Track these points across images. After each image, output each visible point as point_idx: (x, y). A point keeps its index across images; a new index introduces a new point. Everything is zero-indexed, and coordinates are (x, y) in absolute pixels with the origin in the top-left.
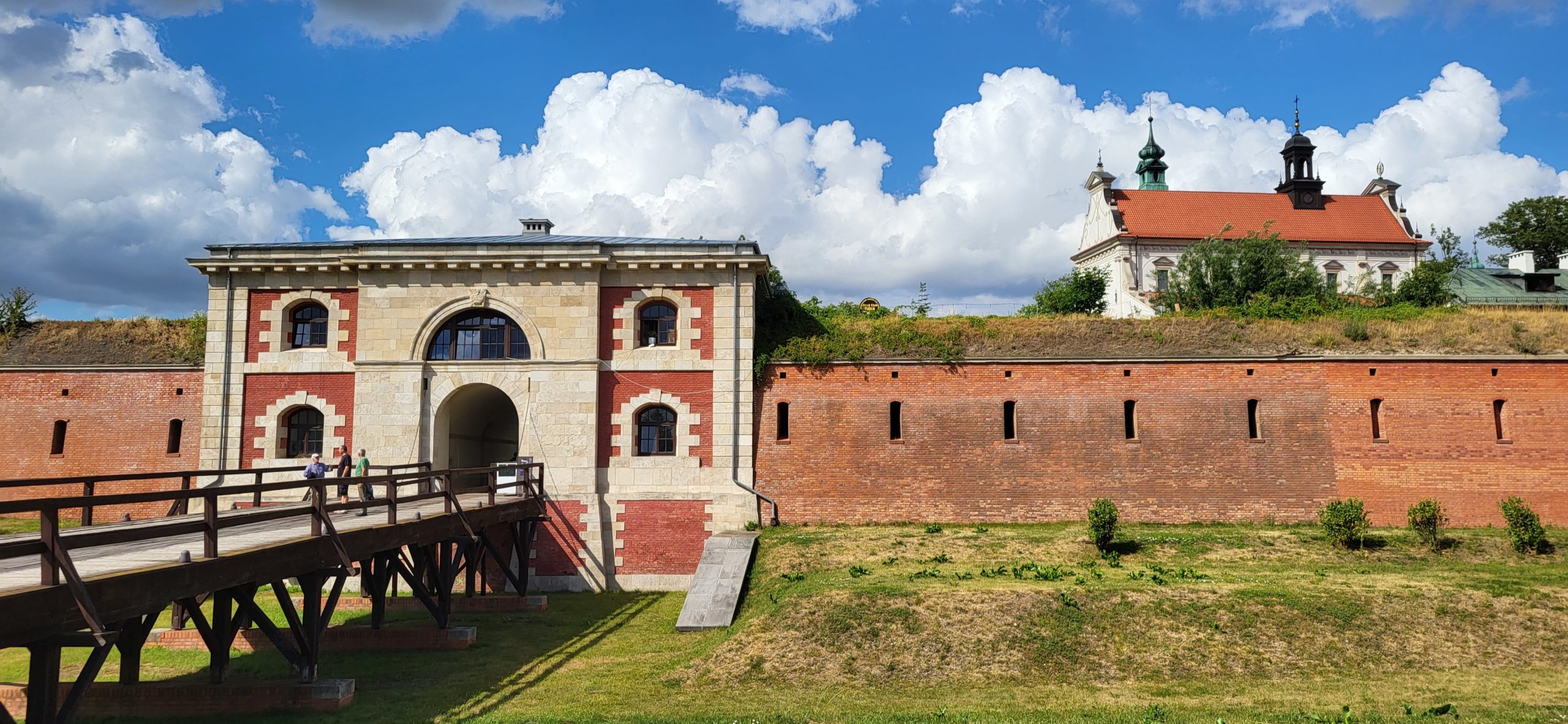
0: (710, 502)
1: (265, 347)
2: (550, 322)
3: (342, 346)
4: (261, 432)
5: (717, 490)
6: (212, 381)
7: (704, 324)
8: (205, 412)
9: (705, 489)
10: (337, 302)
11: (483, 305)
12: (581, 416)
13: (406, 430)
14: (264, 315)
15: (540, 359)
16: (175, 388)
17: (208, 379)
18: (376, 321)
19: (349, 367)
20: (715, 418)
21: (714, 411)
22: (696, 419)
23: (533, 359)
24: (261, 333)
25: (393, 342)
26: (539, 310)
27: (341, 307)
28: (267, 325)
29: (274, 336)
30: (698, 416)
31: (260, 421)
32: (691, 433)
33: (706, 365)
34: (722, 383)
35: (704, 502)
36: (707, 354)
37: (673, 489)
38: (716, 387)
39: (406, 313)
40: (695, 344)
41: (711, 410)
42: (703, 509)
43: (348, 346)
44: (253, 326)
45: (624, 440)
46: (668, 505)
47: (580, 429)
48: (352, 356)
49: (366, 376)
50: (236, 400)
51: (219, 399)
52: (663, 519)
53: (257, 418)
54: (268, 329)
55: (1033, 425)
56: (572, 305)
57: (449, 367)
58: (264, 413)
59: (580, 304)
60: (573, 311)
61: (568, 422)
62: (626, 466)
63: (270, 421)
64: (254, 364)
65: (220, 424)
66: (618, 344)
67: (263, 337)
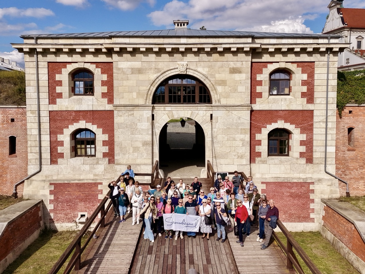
0: (313, 183)
1: (60, 95)
2: (223, 83)
3: (104, 95)
4: (61, 144)
5: (316, 176)
6: (31, 115)
7: (309, 83)
8: (29, 132)
9: (310, 176)
10: (100, 70)
11: (185, 73)
12: (242, 136)
13: (145, 144)
15: (217, 104)
16: (10, 118)
17: (29, 114)
18: (124, 82)
19: (109, 107)
20: (315, 137)
21: (314, 132)
22: (304, 137)
23: (213, 104)
24: (57, 88)
25: (135, 94)
26: (217, 76)
27: (102, 73)
28: (60, 83)
29: (64, 89)
30: (305, 135)
31: (60, 138)
32: (301, 145)
33: (310, 107)
34: (318, 117)
35: (309, 183)
36: (311, 101)
37: (291, 176)
38: (315, 119)
39: (141, 77)
40: (303, 95)
41: (312, 132)
42: (309, 187)
43: (109, 96)
44: (53, 84)
45: (263, 148)
46: (289, 185)
47: (241, 143)
48: (111, 101)
49: (120, 113)
50: (46, 126)
51: (36, 126)
52: (287, 192)
53: (58, 136)
54: (61, 85)
56: (236, 73)
57: (166, 108)
58: (62, 133)
59: (240, 72)
60: (237, 77)
61: (234, 139)
62: (264, 162)
63: (65, 137)
64: (54, 106)
65: (38, 139)
66: (260, 95)
67: (58, 90)
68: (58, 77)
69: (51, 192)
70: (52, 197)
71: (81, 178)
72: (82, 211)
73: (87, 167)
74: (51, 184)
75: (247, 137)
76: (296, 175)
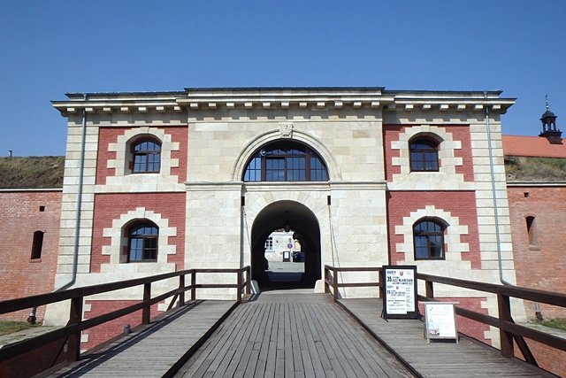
0: (485, 298)
1: (112, 172)
2: (344, 151)
3: (174, 170)
4: (108, 241)
6: (68, 200)
7: (465, 153)
8: (62, 225)
10: (170, 136)
11: (290, 137)
13: (230, 239)
14: (111, 147)
15: (338, 180)
16: (39, 205)
17: (65, 198)
18: (203, 150)
19: (180, 188)
20: (481, 229)
21: (479, 223)
22: (465, 230)
23: (332, 180)
24: (109, 161)
25: (217, 167)
26: (335, 141)
27: (173, 140)
28: (113, 155)
29: (119, 163)
30: (466, 227)
31: (107, 232)
32: (462, 241)
33: (470, 186)
34: (482, 200)
35: (480, 299)
36: (469, 177)
37: (452, 287)
38: (479, 203)
39: (227, 143)
40: (458, 169)
41: (477, 223)
42: (480, 305)
43: (180, 171)
44: (103, 155)
45: (407, 247)
47: (374, 238)
48: (182, 179)
49: (195, 194)
50: (88, 216)
51: (74, 215)
53: (104, 229)
54: (115, 158)
56: (363, 137)
57: (262, 187)
58: (110, 226)
61: (364, 232)
63: (114, 232)
64: (103, 186)
65: (74, 235)
66: (397, 169)
67: (110, 164)
69: (87, 315)
71: (134, 292)
74: (87, 302)
75: (383, 229)
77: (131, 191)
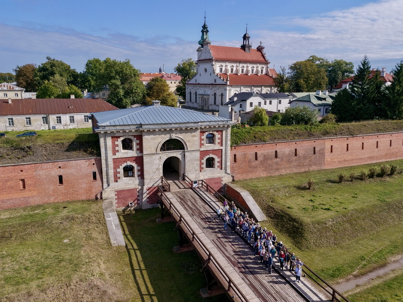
0: (222, 177)
1: (118, 151)
2: (189, 141)
3: (138, 149)
4: (119, 173)
5: (223, 175)
6: (104, 161)
7: (221, 139)
8: (103, 169)
9: (221, 175)
10: (136, 138)
11: (174, 138)
12: (197, 162)
16: (92, 163)
18: (148, 144)
23: (185, 150)
25: (153, 148)
26: (187, 138)
27: (137, 140)
28: (117, 146)
29: (120, 148)
30: (220, 159)
31: (118, 170)
32: (218, 163)
33: (221, 148)
34: (224, 152)
36: (221, 145)
37: (214, 175)
39: (155, 141)
40: (219, 143)
41: (222, 158)
42: (221, 179)
43: (141, 149)
44: (114, 146)
45: (204, 166)
46: (214, 179)
47: (197, 165)
48: (141, 152)
49: (146, 157)
50: (111, 166)
55: (280, 155)
58: (119, 168)
59: (196, 137)
60: (195, 138)
61: (194, 164)
62: (205, 171)
63: (121, 170)
64: (115, 156)
65: (108, 172)
66: (203, 144)
67: (117, 148)
68: (116, 143)
69: (116, 195)
70: (116, 197)
71: (129, 187)
72: (130, 201)
73: (131, 182)
74: (115, 191)
75: (199, 163)
76: (216, 175)
77: (125, 157)
